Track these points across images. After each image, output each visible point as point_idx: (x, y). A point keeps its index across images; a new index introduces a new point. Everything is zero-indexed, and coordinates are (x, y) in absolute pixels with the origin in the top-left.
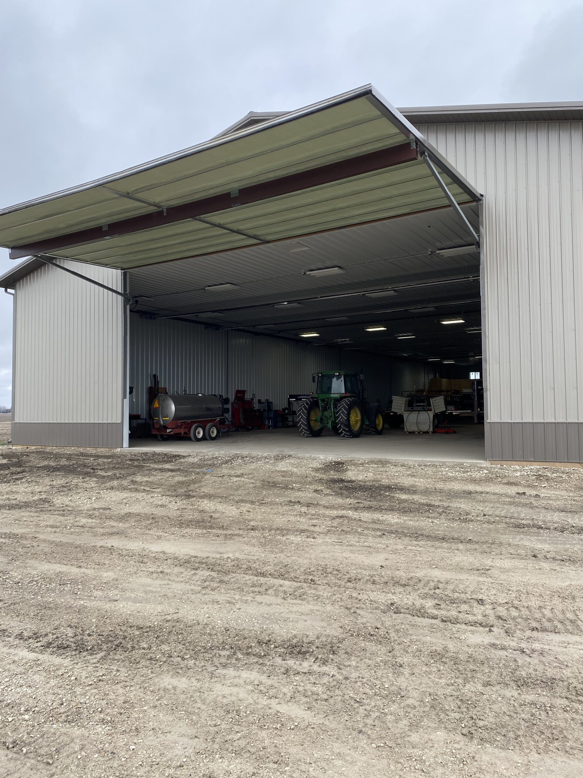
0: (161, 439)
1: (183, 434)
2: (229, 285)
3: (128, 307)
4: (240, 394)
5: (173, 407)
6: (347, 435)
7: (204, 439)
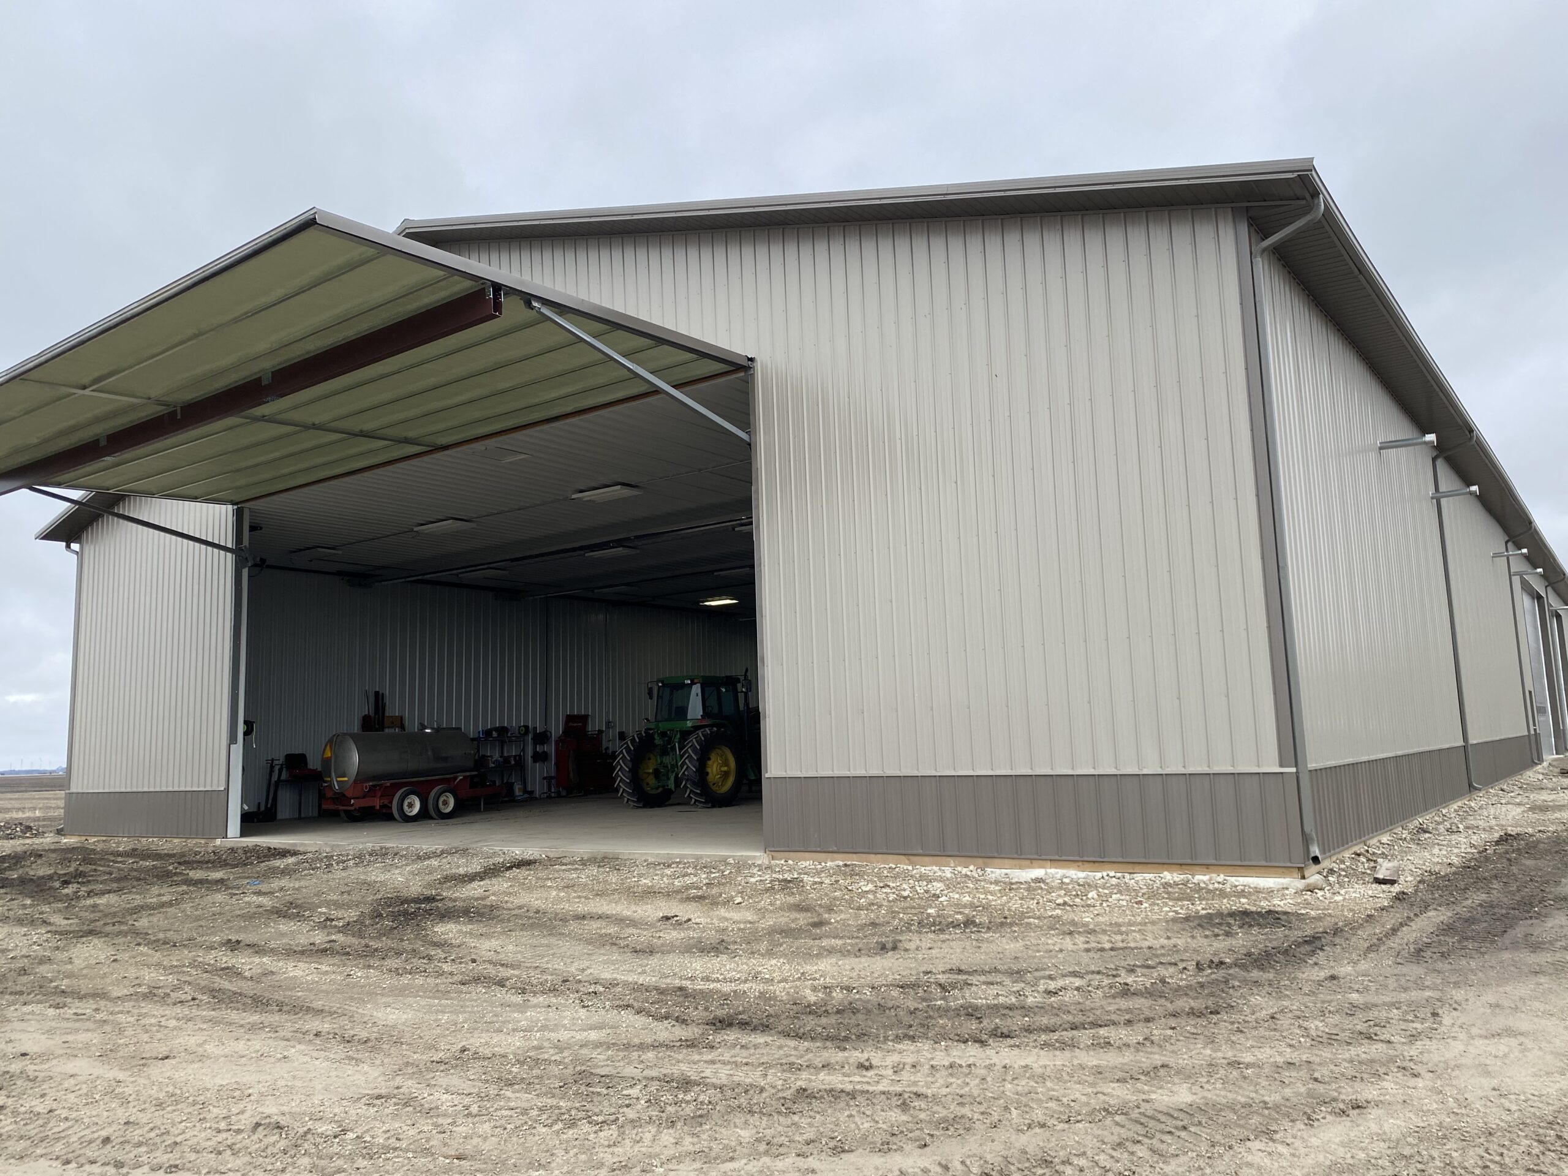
0: (346, 818)
1: (378, 808)
2: (450, 521)
3: (245, 572)
4: (576, 724)
5: (356, 758)
6: (701, 802)
7: (424, 815)
